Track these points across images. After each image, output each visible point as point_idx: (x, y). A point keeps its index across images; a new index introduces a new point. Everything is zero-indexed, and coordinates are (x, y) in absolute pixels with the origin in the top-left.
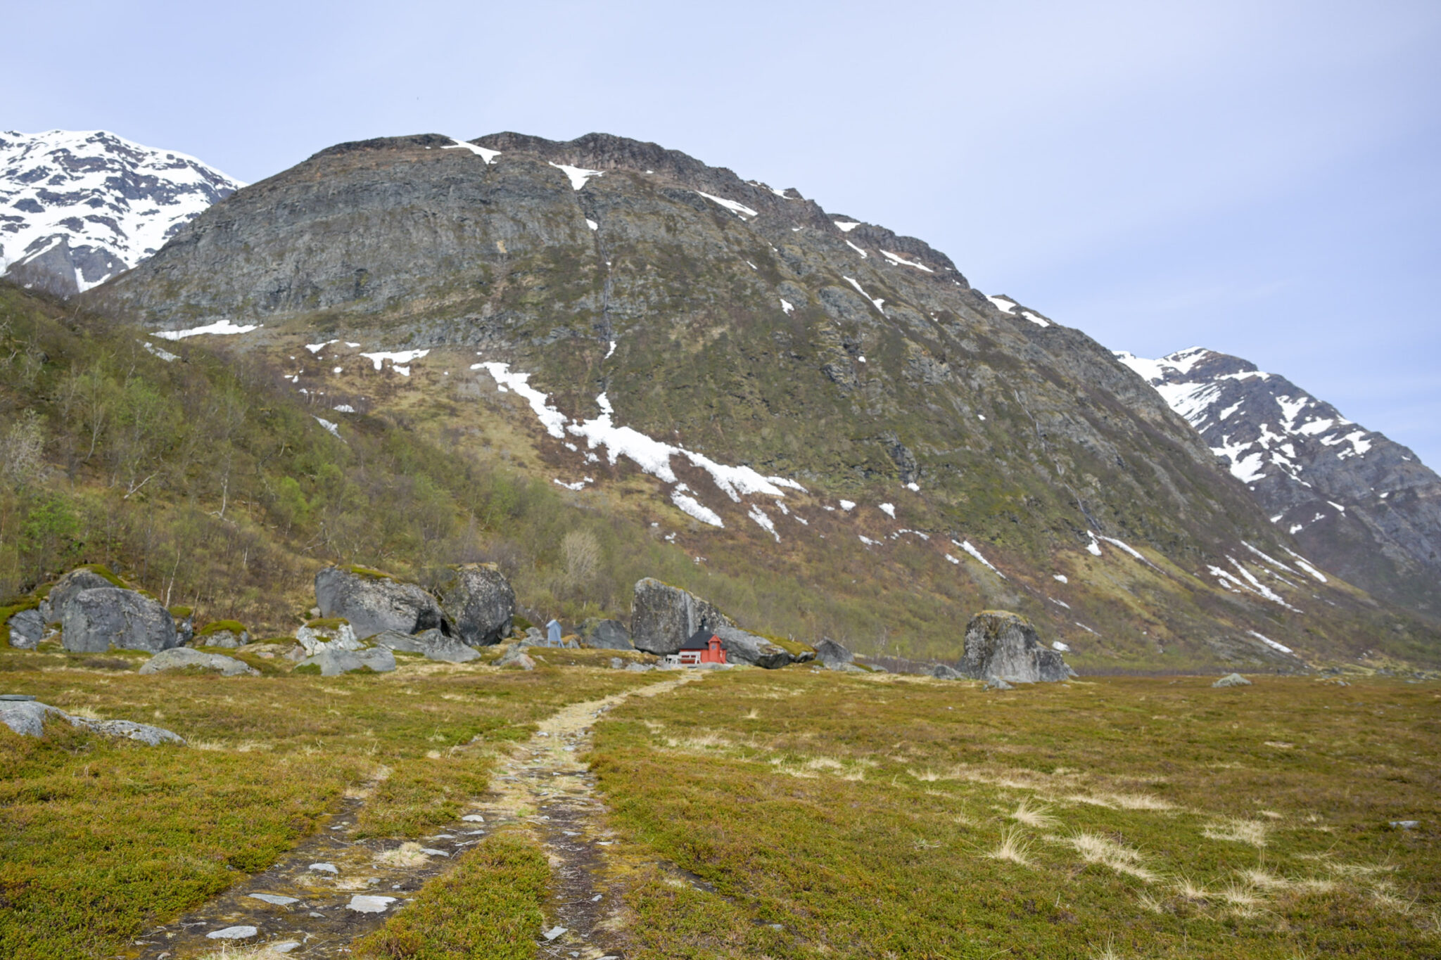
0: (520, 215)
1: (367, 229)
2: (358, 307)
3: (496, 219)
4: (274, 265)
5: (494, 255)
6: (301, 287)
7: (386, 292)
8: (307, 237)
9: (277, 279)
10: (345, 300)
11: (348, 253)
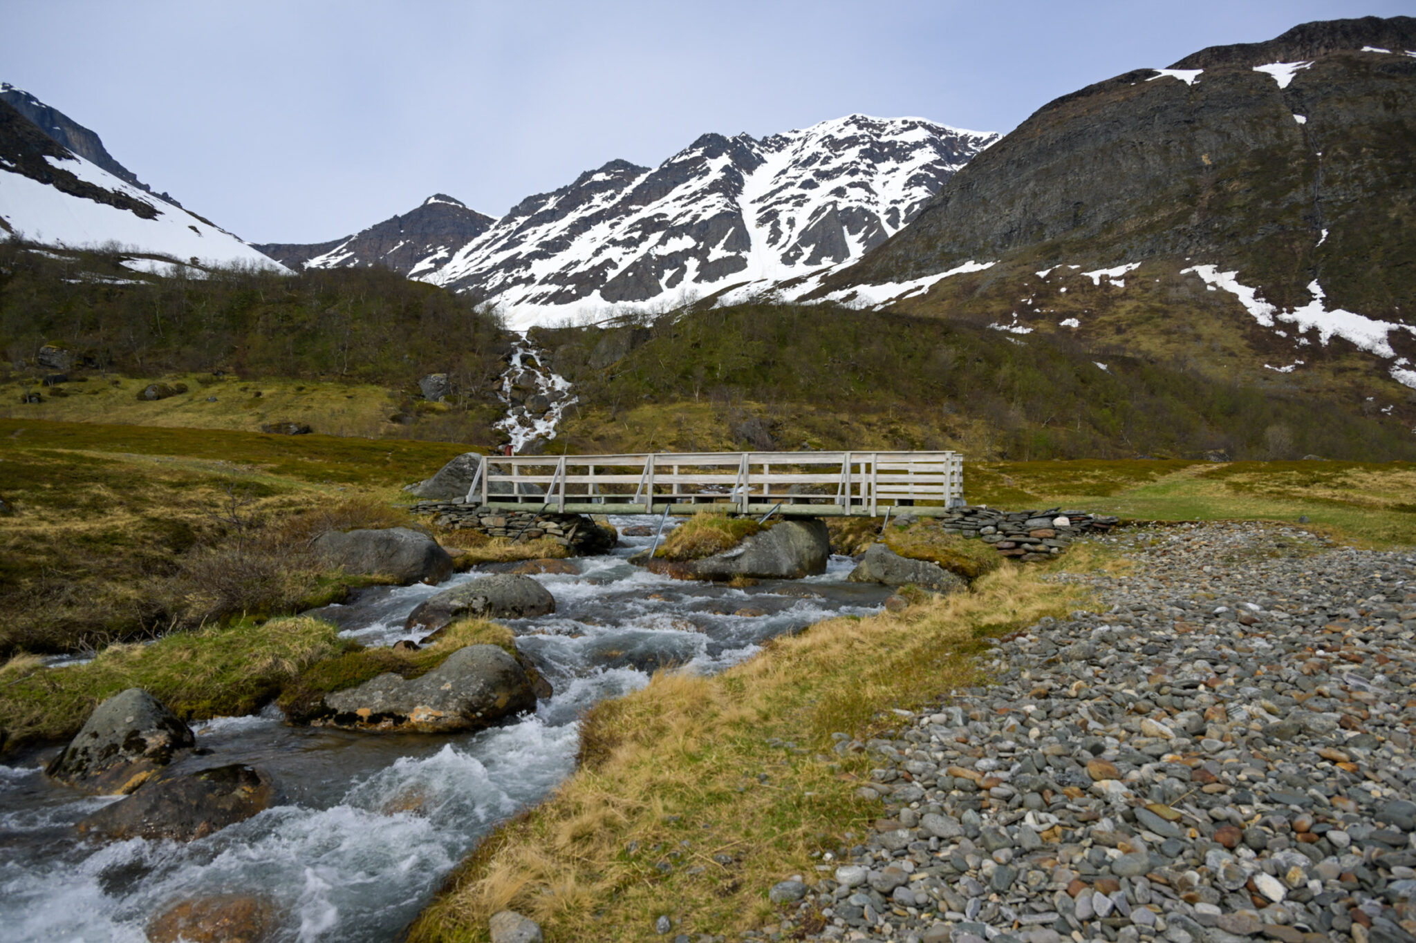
0: (1224, 126)
1: (1082, 167)
2: (1077, 235)
3: (1200, 135)
4: (1007, 212)
5: (1200, 168)
6: (1029, 225)
7: (1101, 219)
8: (1032, 184)
9: (1009, 222)
10: (1065, 230)
11: (1067, 191)
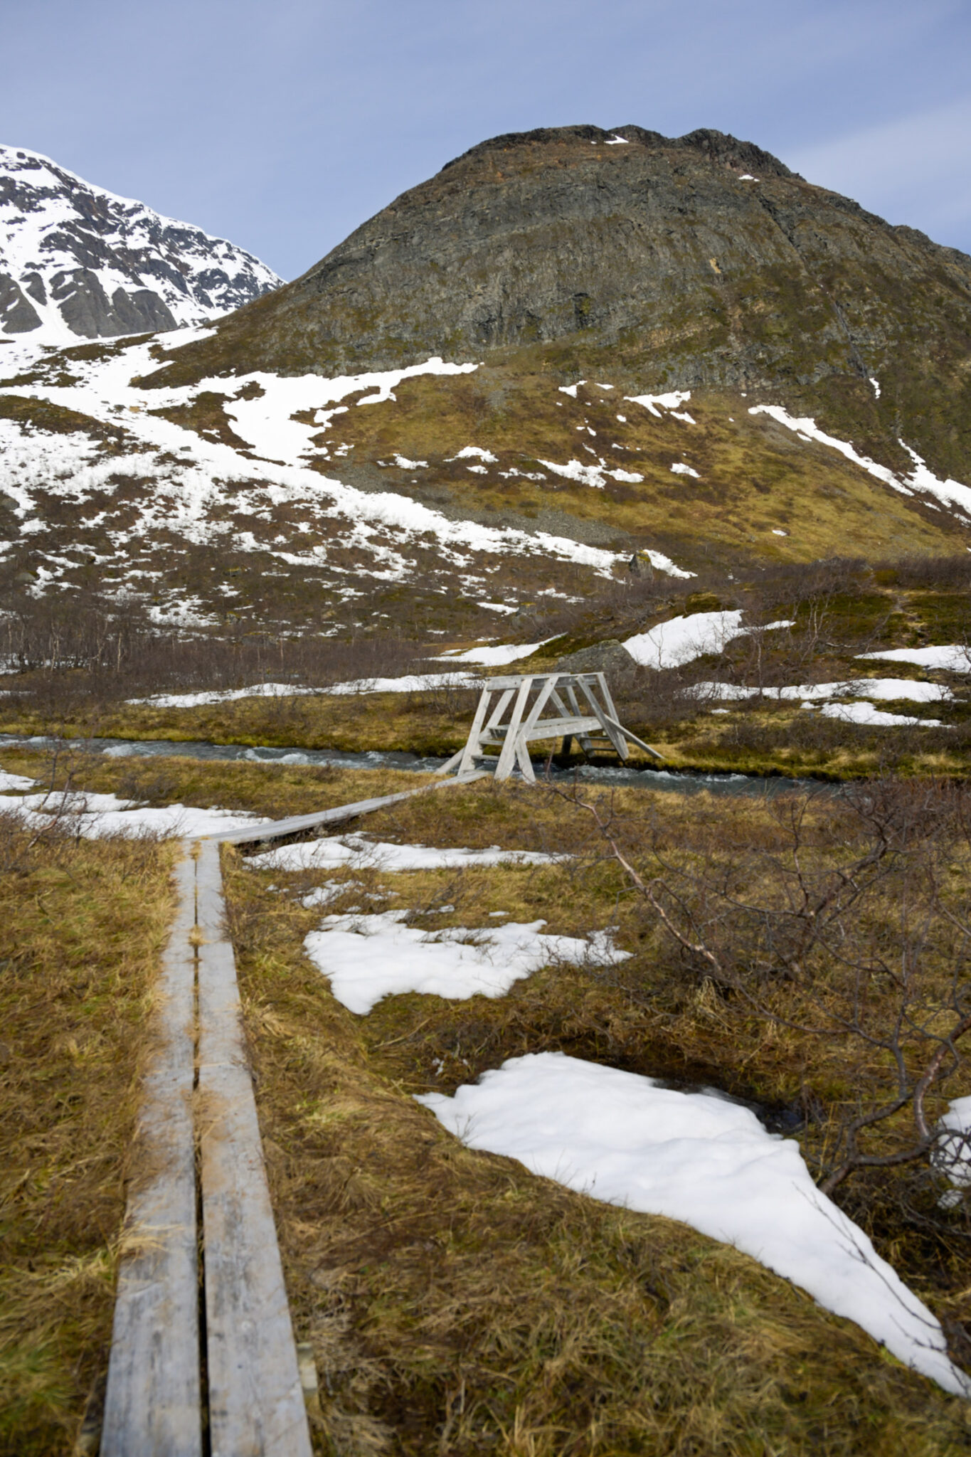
0: (723, 228)
1: (576, 244)
2: (589, 340)
3: (701, 232)
4: (479, 289)
6: (514, 315)
7: (618, 321)
8: (508, 254)
9: (485, 307)
10: (569, 331)
11: (561, 274)
